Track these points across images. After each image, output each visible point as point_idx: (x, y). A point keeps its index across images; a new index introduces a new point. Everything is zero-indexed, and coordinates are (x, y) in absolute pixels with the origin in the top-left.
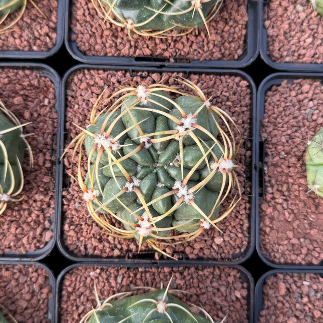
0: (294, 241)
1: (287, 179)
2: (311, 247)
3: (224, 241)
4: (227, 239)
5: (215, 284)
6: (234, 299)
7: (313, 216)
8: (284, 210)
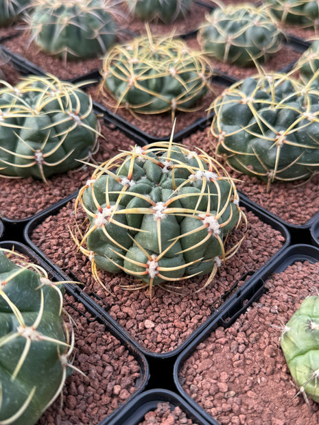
0: (223, 386)
1: (263, 331)
2: (236, 407)
3: (153, 328)
4: (158, 329)
5: (106, 357)
6: (109, 388)
7: (263, 379)
8: (238, 352)
